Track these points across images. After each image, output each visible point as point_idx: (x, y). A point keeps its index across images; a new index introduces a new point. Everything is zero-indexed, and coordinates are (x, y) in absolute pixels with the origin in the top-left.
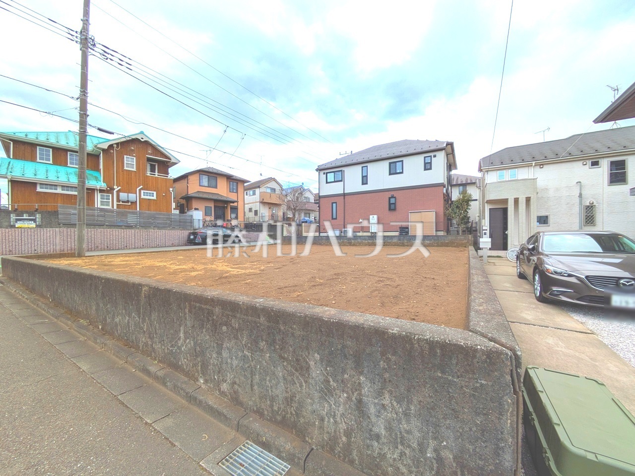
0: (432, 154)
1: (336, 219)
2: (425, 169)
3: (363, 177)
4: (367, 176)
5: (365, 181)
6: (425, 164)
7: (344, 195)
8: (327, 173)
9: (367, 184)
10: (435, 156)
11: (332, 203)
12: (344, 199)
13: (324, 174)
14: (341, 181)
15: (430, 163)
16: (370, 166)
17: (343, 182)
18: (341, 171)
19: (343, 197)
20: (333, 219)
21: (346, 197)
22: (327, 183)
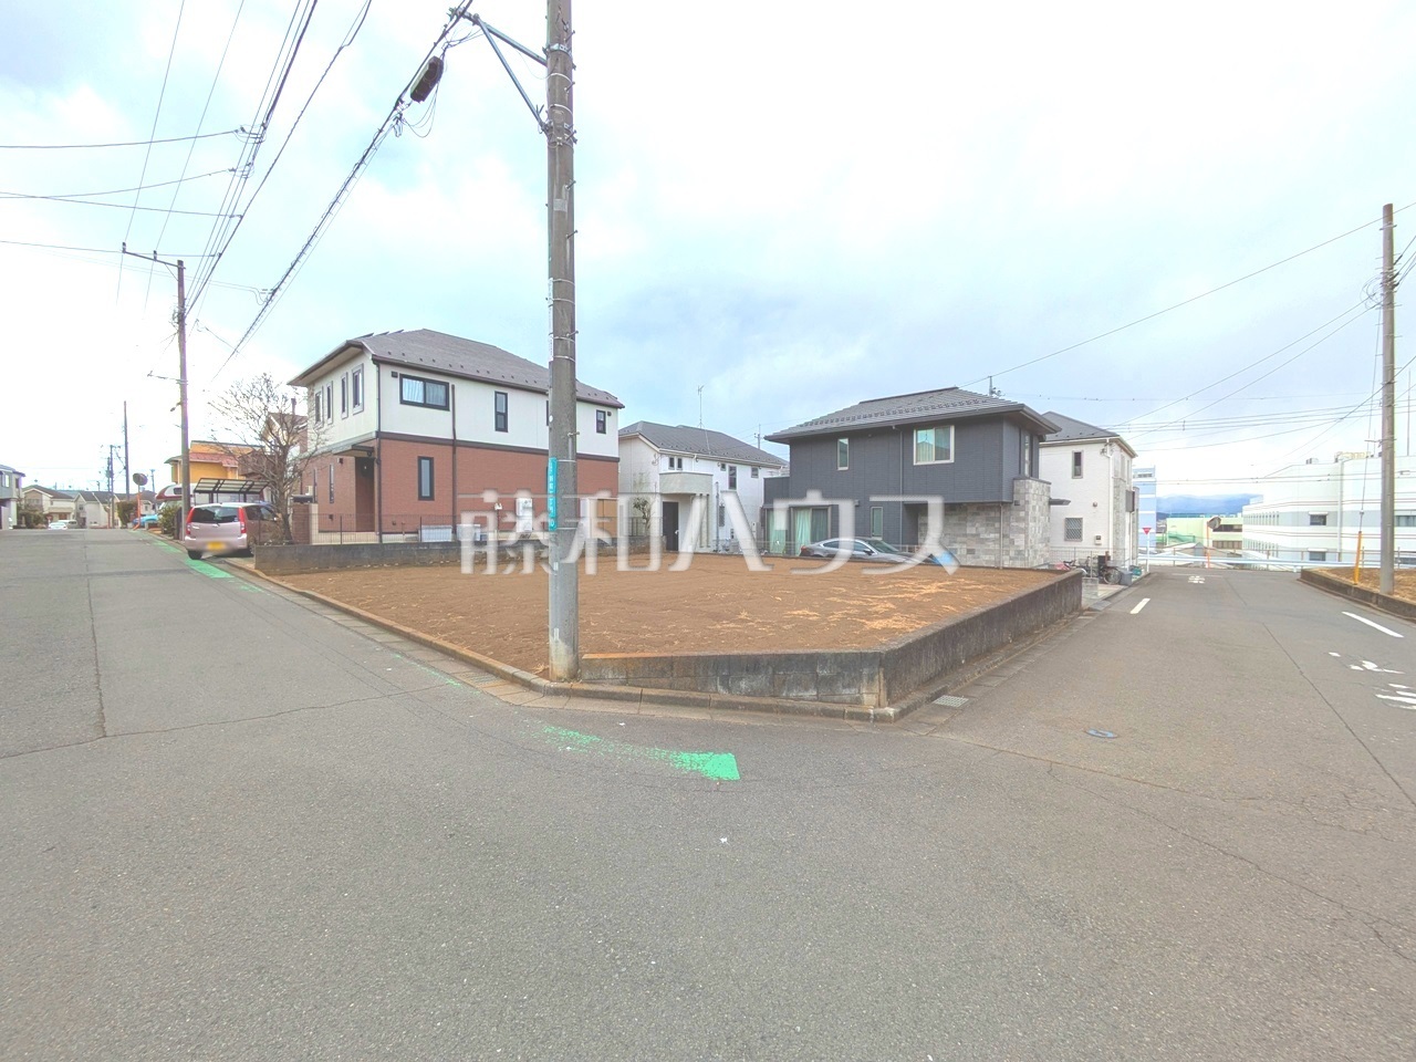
0: (606, 410)
1: (431, 497)
2: (598, 431)
3: (497, 414)
4: (505, 415)
5: (502, 423)
6: (598, 422)
7: (454, 444)
8: (403, 376)
9: (505, 429)
10: (609, 414)
11: (420, 459)
12: (454, 452)
13: (394, 375)
14: (446, 408)
15: (604, 423)
16: (514, 397)
17: (449, 414)
18: (447, 385)
19: (450, 449)
20: (421, 498)
21: (458, 449)
22: (403, 402)
